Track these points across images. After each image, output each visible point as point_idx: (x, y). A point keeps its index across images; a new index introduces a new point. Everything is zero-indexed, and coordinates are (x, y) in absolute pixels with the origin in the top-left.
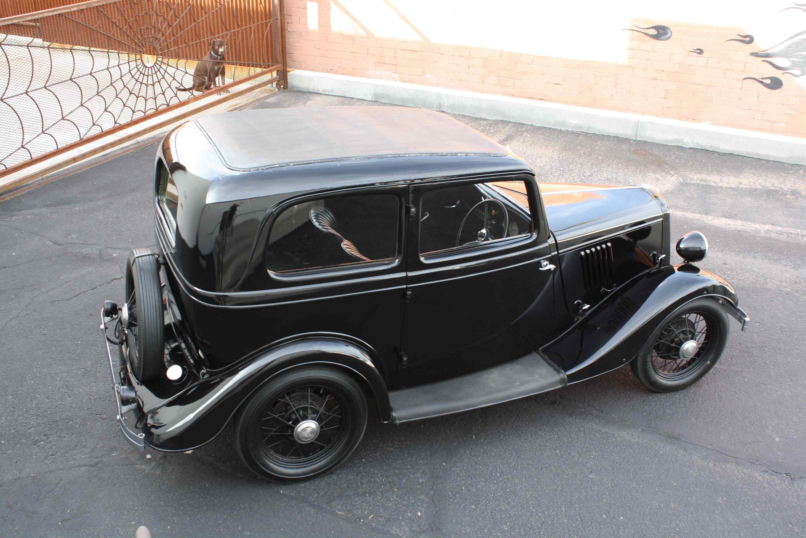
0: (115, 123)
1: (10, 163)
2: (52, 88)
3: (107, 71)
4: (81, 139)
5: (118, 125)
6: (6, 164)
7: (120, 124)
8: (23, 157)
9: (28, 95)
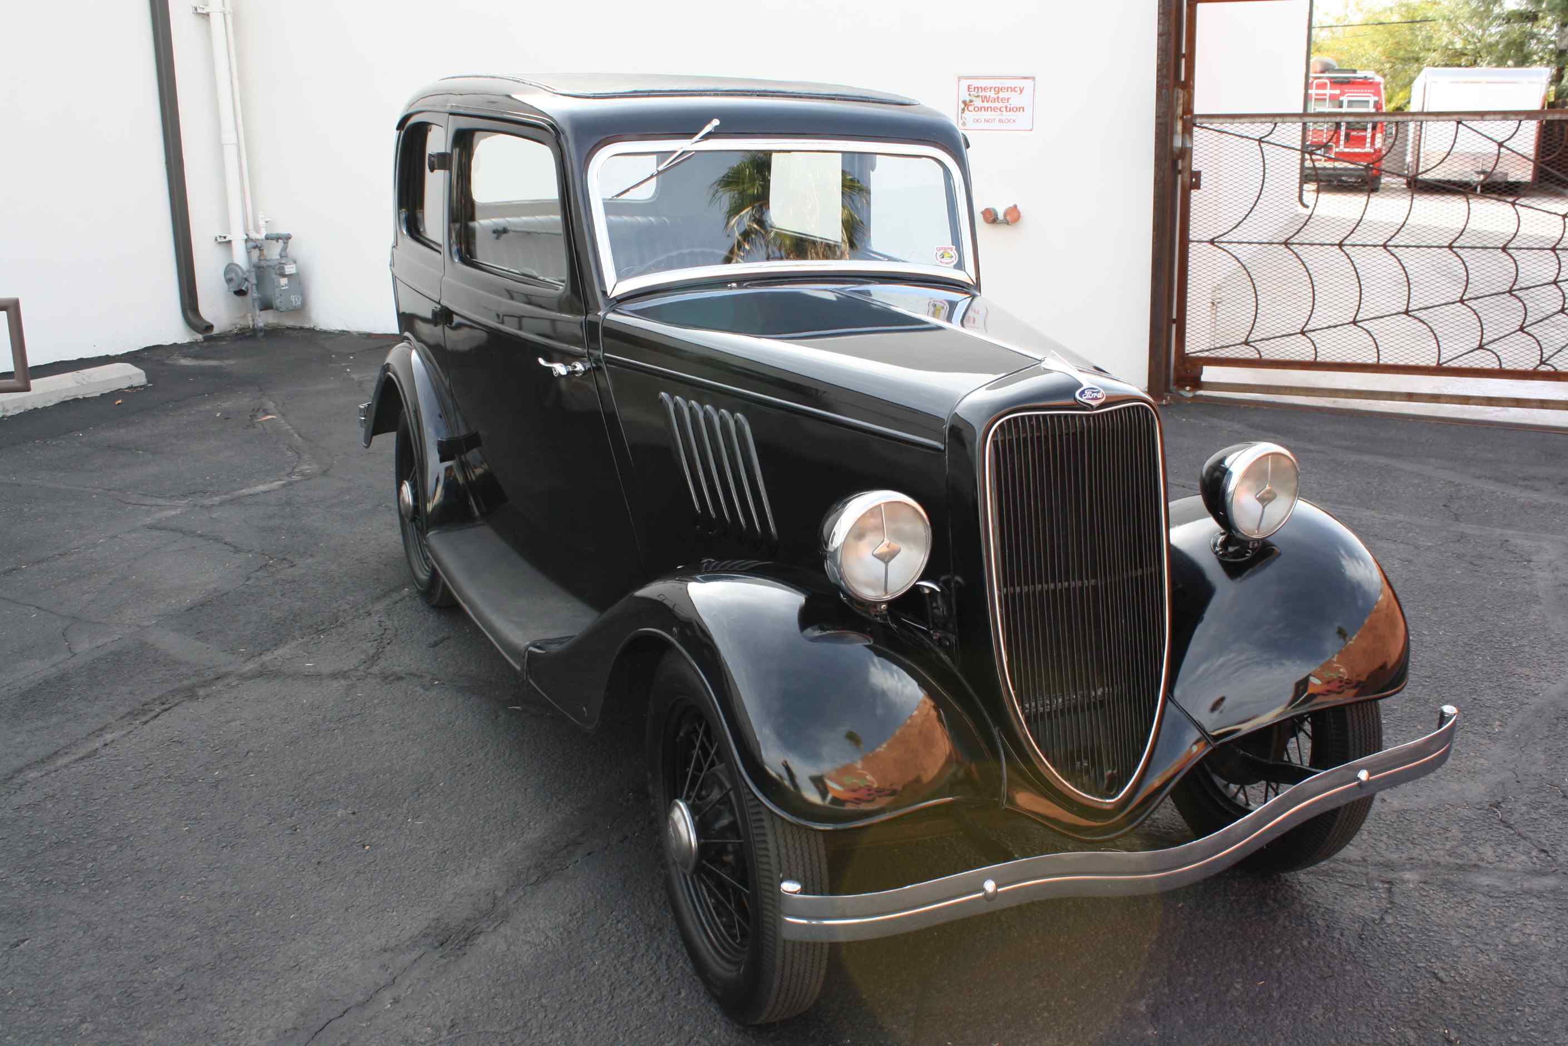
0: (1542, 363)
1: (1270, 351)
2: (1401, 253)
3: (1552, 254)
4: (1438, 364)
5: (1549, 368)
6: (1261, 350)
7: (1556, 370)
8: (1300, 349)
9: (1343, 250)
